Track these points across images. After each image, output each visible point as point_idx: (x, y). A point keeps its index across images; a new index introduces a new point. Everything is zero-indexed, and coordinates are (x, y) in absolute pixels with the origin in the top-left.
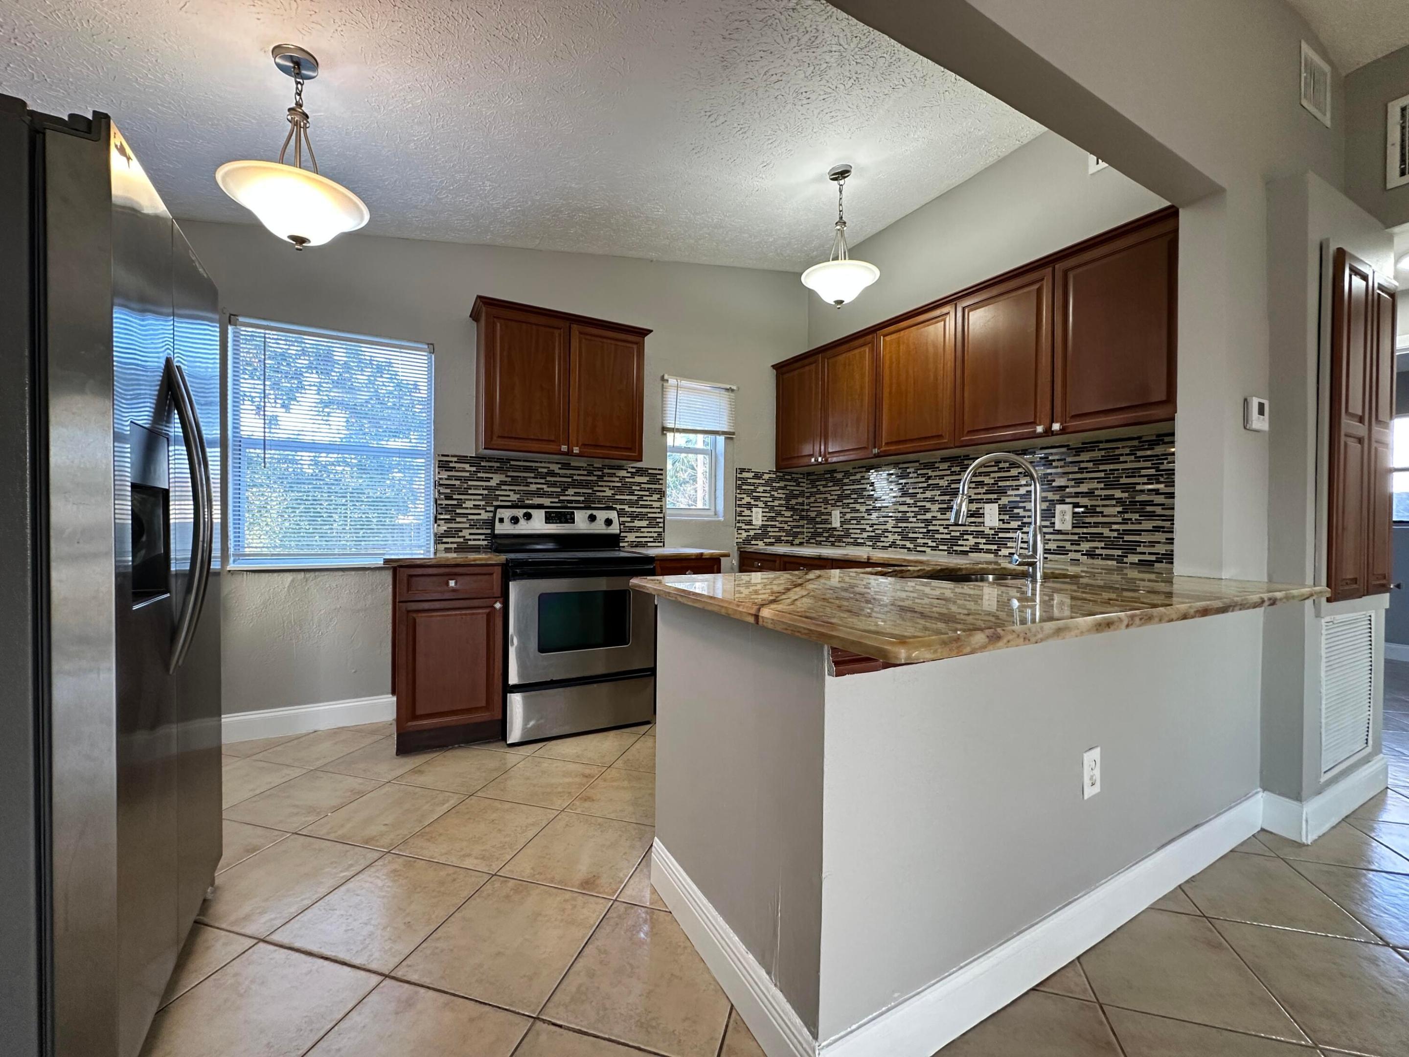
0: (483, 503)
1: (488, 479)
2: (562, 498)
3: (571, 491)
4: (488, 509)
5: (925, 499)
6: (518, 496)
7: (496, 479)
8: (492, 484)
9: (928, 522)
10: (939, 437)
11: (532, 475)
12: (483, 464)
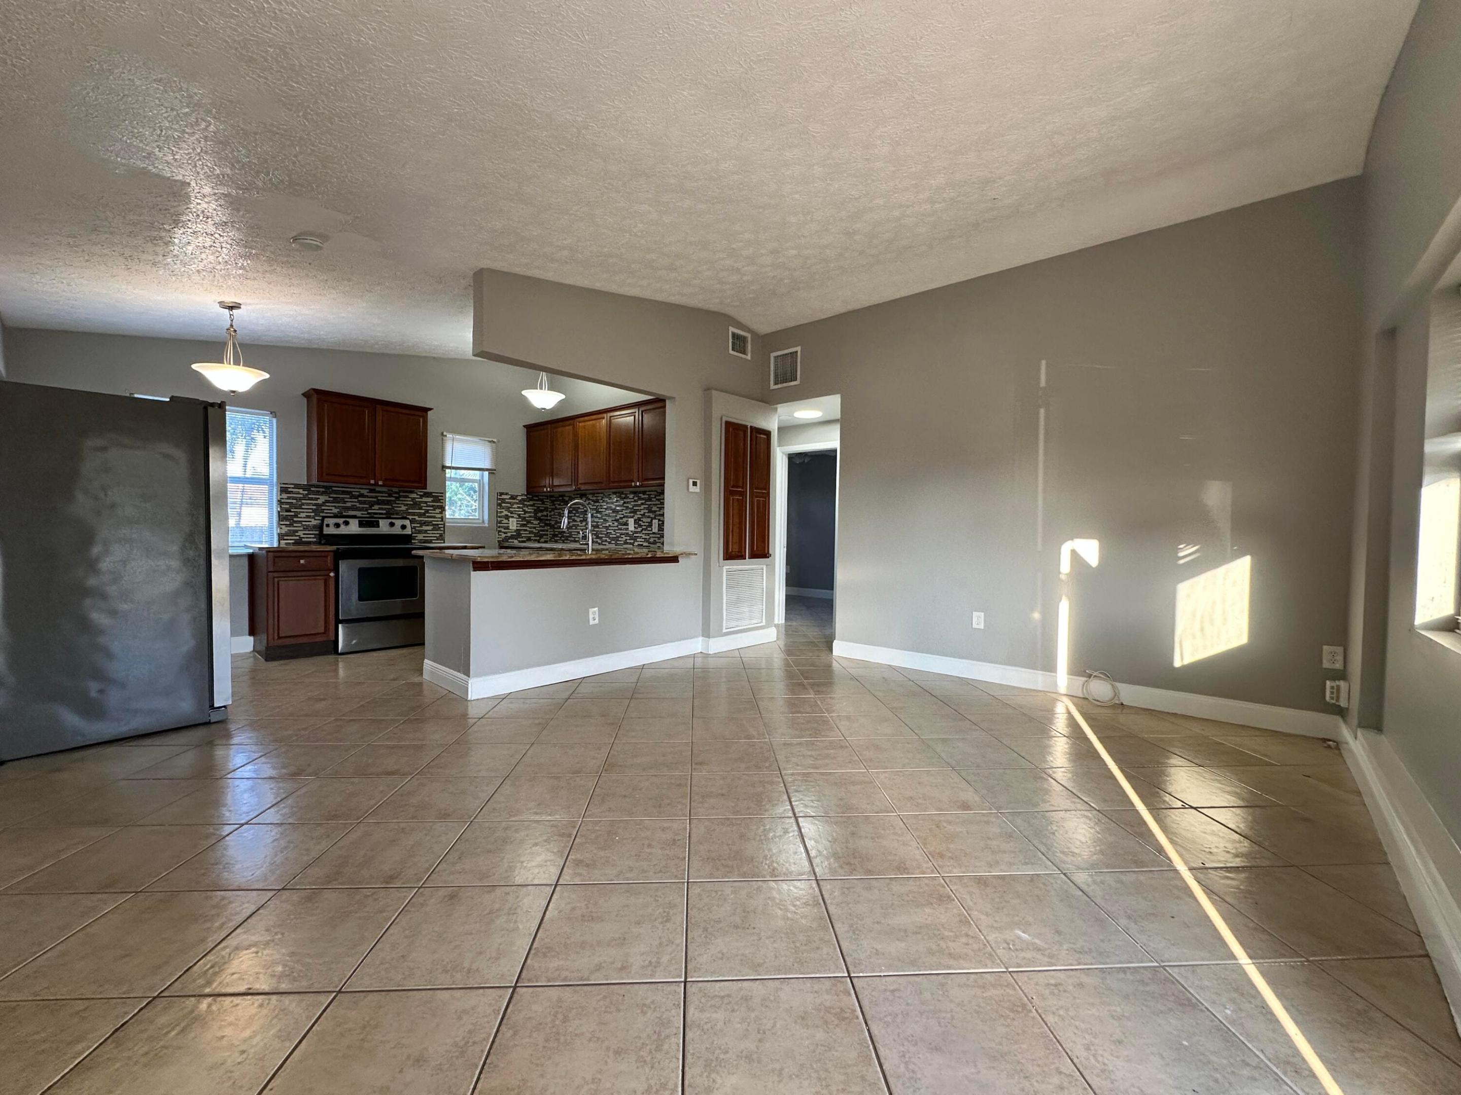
0: (313, 514)
1: (317, 499)
2: (369, 511)
3: (376, 507)
4: (317, 518)
5: (606, 515)
6: (338, 510)
7: (322, 499)
8: (319, 502)
11: (348, 496)
12: (312, 489)
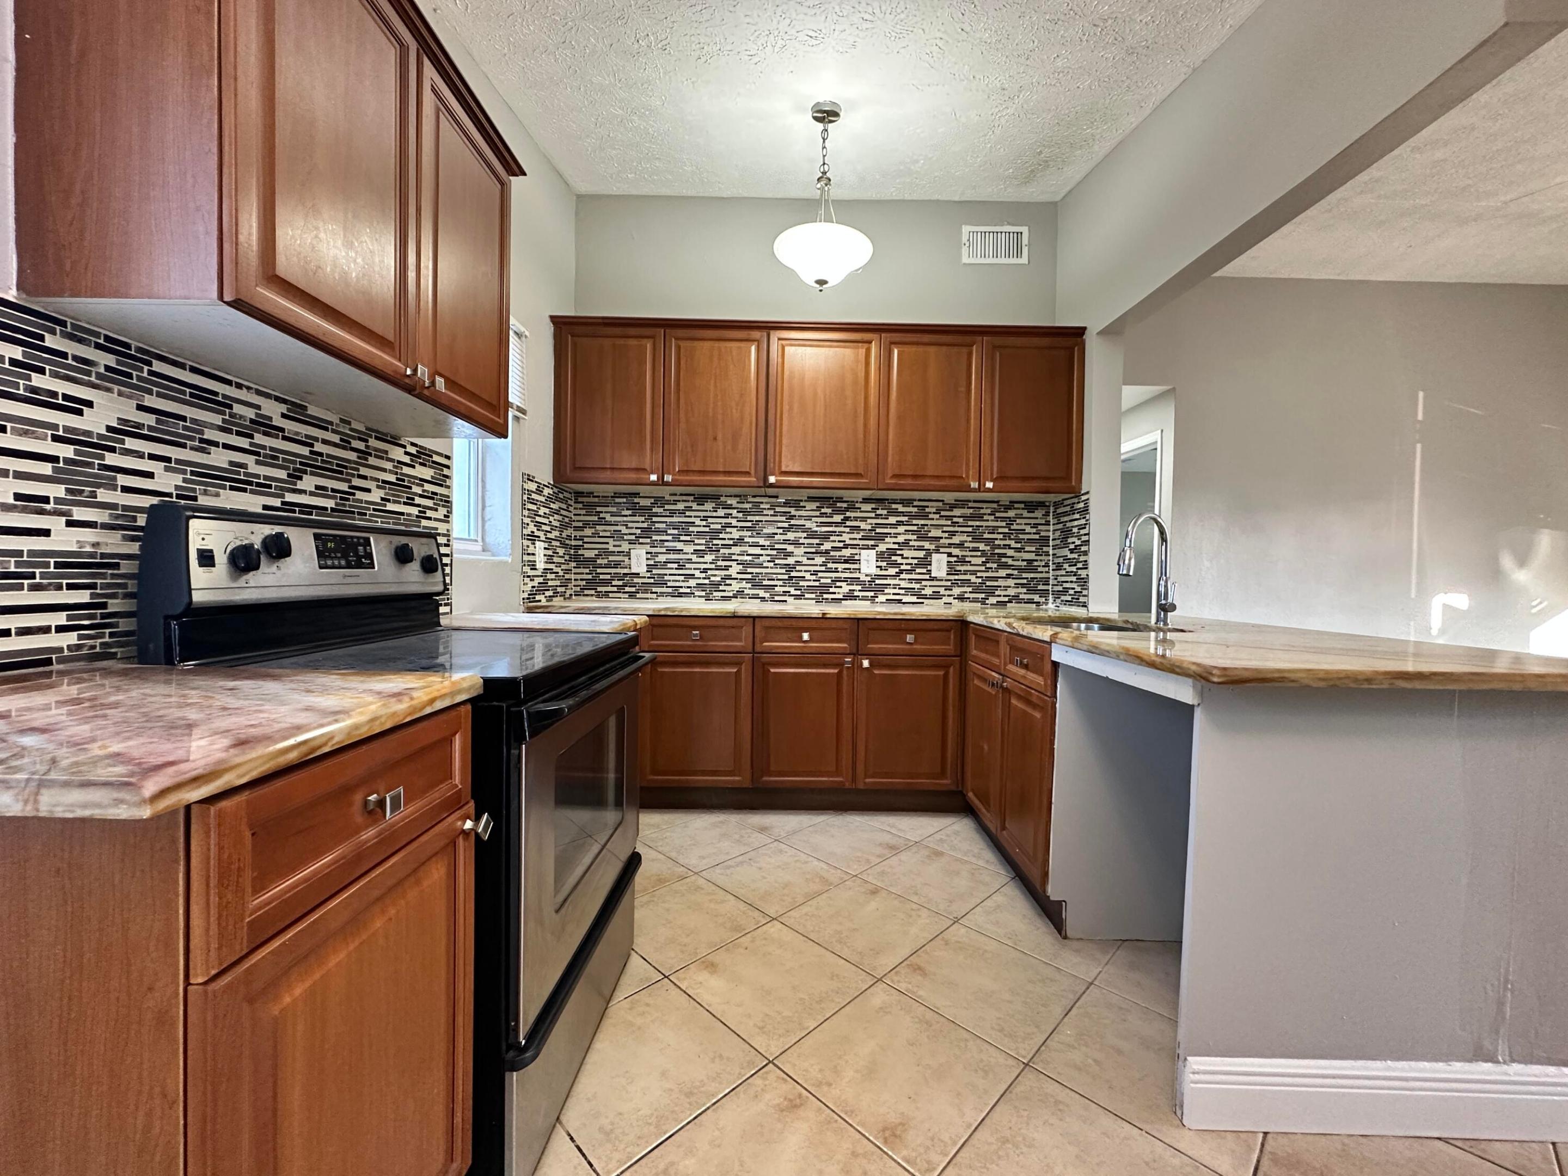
5: (786, 541)
9: (790, 568)
10: (858, 475)
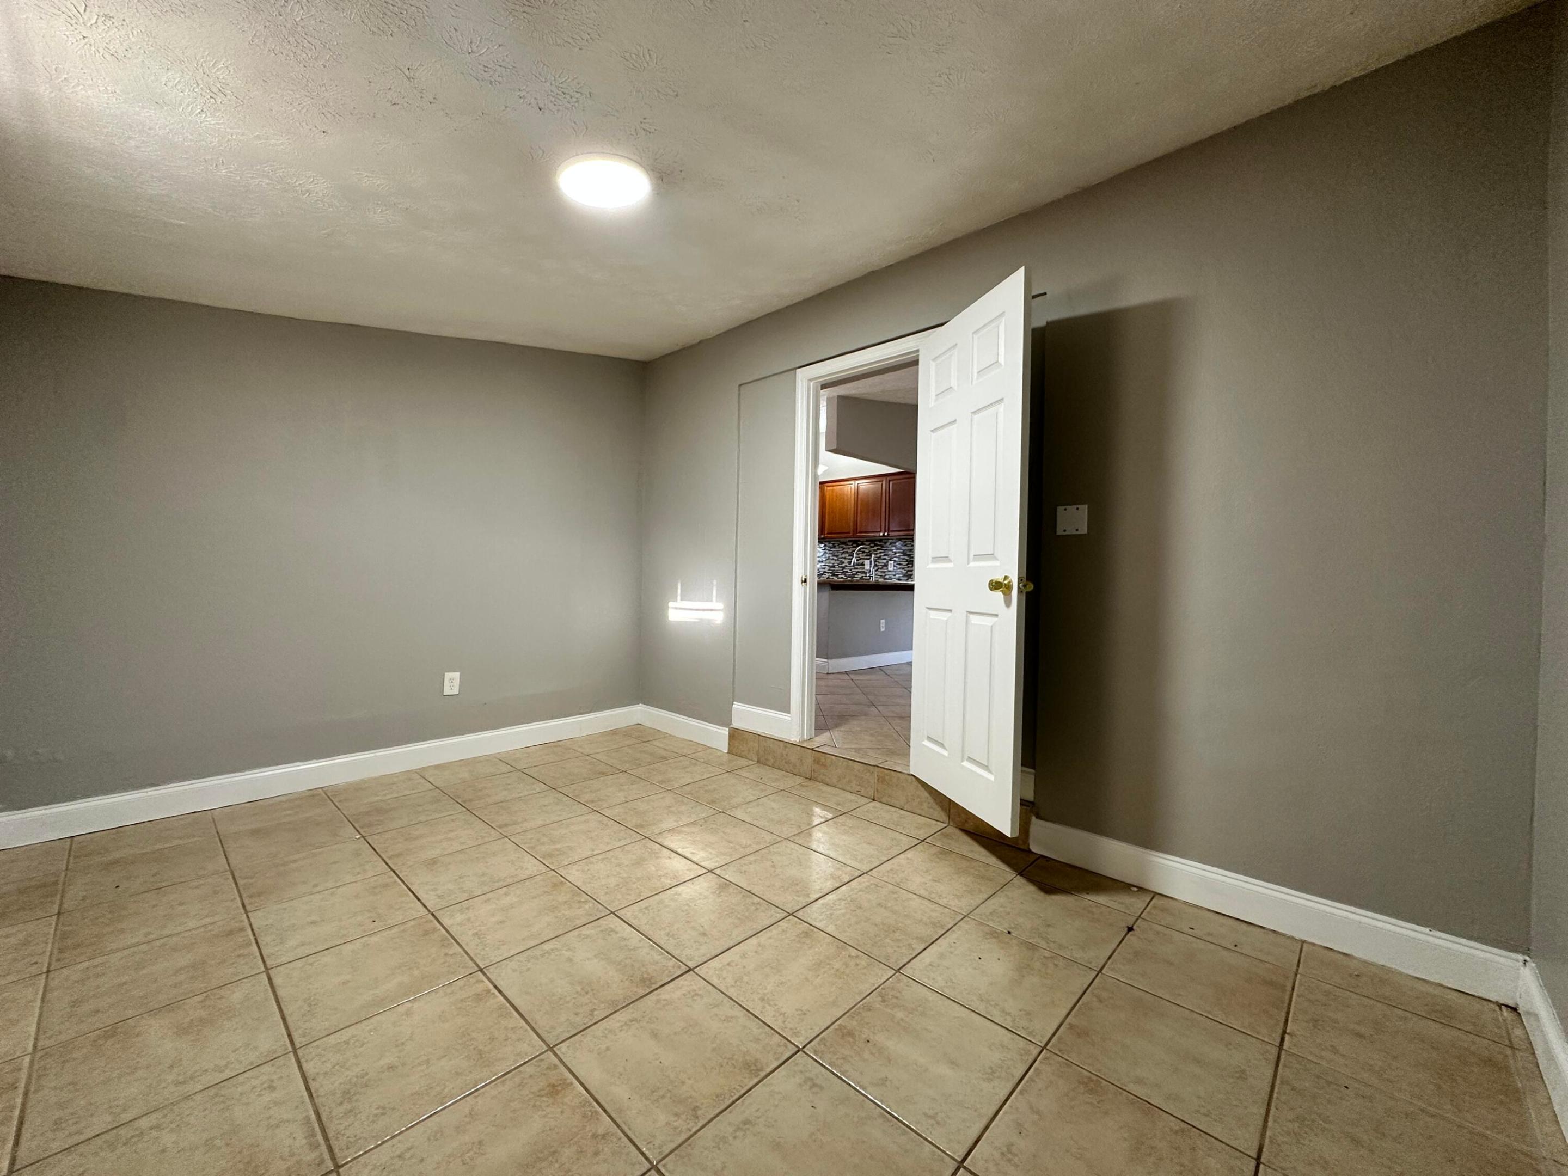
10: (849, 533)
